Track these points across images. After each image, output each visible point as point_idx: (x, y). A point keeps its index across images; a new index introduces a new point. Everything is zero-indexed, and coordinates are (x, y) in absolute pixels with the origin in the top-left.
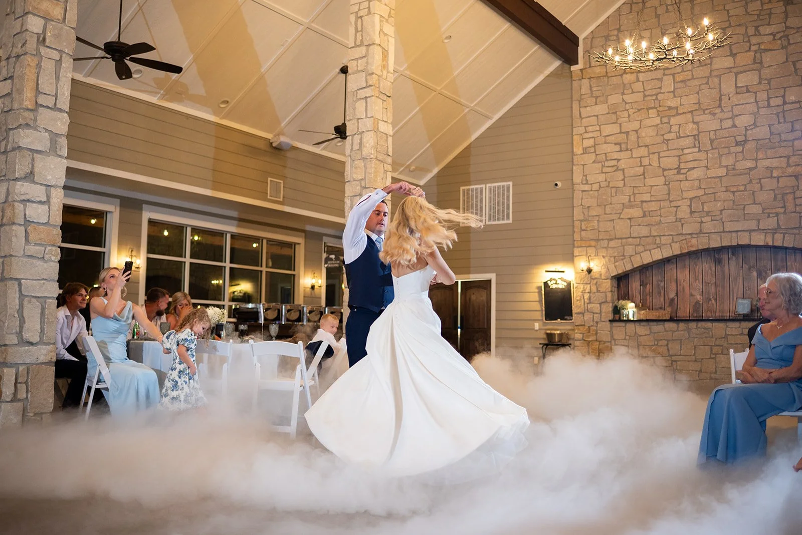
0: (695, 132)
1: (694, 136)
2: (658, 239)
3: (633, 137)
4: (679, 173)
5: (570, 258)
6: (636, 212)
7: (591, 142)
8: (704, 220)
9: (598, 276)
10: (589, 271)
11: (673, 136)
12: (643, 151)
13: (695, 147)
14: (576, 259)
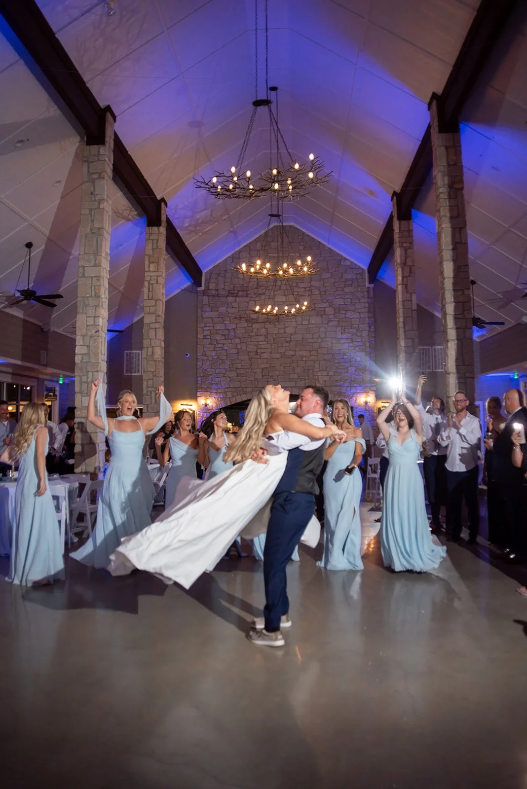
0: (266, 334)
1: (265, 335)
2: (245, 389)
3: (232, 333)
4: (256, 354)
5: (194, 397)
6: (233, 374)
7: (208, 332)
8: (269, 380)
9: (211, 408)
10: (206, 405)
11: (254, 334)
12: (237, 341)
13: (265, 341)
14: (199, 398)
